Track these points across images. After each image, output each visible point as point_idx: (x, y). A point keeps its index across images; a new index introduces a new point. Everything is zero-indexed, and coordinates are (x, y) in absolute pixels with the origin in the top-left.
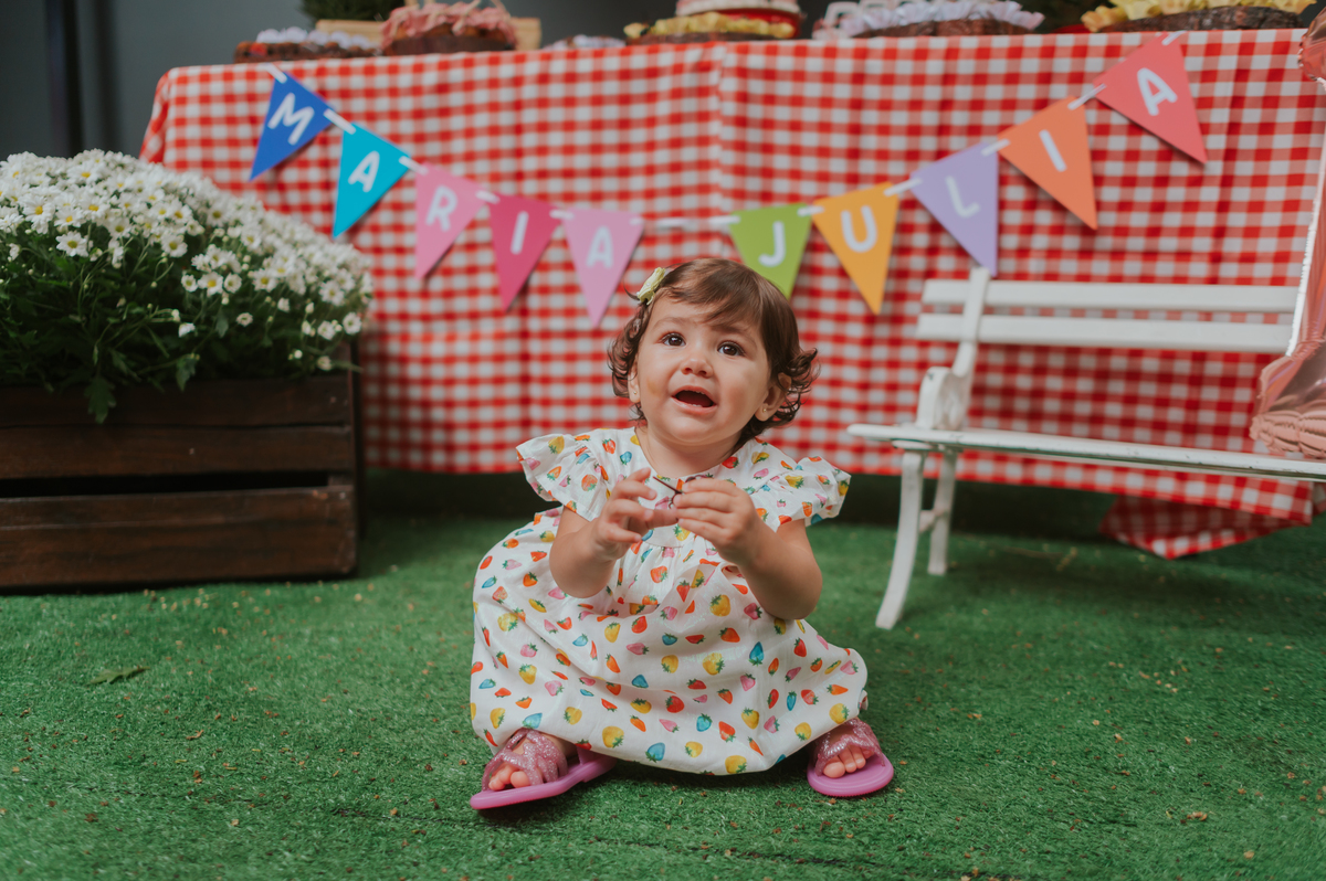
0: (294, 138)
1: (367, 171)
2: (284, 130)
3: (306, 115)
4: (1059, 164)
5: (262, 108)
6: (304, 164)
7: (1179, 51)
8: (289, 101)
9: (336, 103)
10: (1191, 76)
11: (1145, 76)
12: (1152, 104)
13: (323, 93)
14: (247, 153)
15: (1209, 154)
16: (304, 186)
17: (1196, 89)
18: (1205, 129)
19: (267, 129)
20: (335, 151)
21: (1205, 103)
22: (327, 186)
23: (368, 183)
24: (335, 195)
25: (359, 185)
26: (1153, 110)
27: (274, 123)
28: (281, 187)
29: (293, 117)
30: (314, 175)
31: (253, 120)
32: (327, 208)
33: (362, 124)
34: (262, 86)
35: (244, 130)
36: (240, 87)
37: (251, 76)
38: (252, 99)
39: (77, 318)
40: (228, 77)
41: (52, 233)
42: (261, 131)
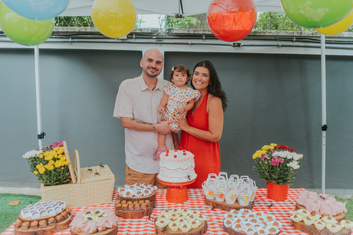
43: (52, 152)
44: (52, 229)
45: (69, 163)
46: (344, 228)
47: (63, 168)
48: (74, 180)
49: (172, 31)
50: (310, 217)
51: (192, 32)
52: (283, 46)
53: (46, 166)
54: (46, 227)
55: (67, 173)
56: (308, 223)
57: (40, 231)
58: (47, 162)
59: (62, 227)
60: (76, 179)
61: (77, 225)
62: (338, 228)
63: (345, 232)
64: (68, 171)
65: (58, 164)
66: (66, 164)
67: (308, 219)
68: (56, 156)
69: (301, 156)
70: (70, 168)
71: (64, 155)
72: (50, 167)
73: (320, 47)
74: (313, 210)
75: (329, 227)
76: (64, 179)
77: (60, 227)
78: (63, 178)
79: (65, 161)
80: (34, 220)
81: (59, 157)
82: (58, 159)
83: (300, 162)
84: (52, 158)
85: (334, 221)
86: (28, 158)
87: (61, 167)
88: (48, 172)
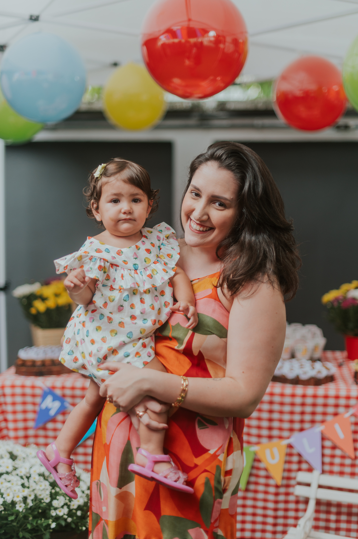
0: (52, 413)
2: (48, 410)
3: (57, 404)
4: (341, 435)
5: (38, 400)
6: (56, 422)
9: (69, 400)
13: (64, 396)
14: (30, 416)
16: (55, 430)
19: (41, 408)
27: (43, 406)
28: (45, 429)
29: (52, 405)
31: (34, 404)
34: (38, 392)
35: (30, 407)
36: (28, 391)
37: (33, 387)
38: (34, 396)
39: (15, 524)
40: (23, 387)
41: (13, 503)
42: (37, 408)
43: (51, 287)
47: (65, 307)
53: (47, 303)
57: (46, 369)
58: (48, 298)
65: (60, 301)
68: (57, 292)
80: (39, 360)
82: (61, 296)
84: (52, 293)
88: (48, 311)
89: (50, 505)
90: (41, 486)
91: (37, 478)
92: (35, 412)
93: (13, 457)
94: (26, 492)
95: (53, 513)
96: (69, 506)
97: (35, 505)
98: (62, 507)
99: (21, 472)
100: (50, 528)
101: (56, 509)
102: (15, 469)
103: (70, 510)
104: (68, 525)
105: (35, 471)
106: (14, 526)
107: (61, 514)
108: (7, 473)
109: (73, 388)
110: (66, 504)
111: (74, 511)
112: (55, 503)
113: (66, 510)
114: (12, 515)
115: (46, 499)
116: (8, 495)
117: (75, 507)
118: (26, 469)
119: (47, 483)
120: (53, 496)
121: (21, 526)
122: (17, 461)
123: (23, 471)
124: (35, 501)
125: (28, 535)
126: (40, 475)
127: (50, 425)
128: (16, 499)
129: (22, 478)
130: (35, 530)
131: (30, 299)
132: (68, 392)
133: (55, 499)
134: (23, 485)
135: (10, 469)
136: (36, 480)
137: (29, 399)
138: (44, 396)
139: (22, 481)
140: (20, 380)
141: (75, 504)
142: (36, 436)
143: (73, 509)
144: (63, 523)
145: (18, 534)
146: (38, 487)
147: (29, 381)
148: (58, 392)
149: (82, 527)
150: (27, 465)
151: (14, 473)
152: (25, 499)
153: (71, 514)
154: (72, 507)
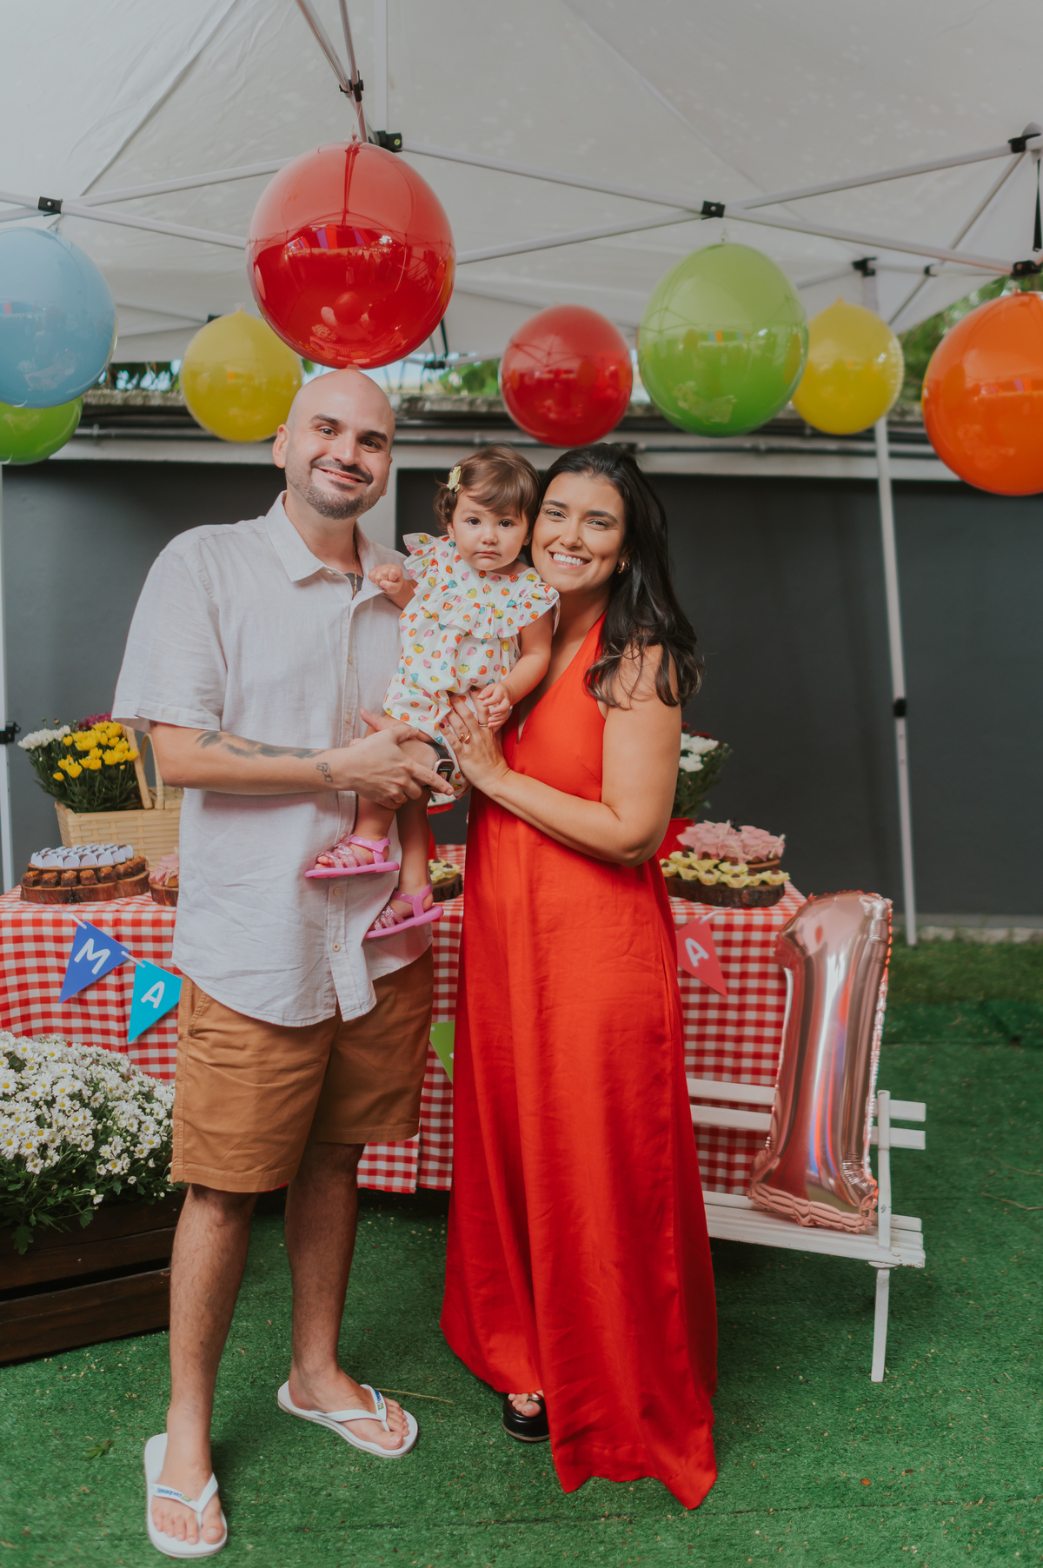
0: (95, 971)
1: (155, 995)
2: (87, 964)
3: (105, 954)
5: (67, 948)
6: (103, 987)
7: (709, 929)
8: (91, 942)
9: (129, 945)
10: (717, 943)
11: (690, 943)
12: (694, 960)
13: (118, 938)
14: (54, 977)
15: (729, 991)
16: (102, 1003)
17: (719, 951)
18: (727, 975)
19: (72, 961)
20: (128, 978)
21: (726, 959)
22: (122, 1003)
23: (156, 1003)
24: (128, 1009)
25: (150, 1003)
26: (695, 964)
27: (78, 959)
28: (83, 1002)
29: (96, 956)
30: (111, 995)
31: (60, 955)
32: (123, 1019)
33: (151, 961)
34: (67, 931)
35: (51, 962)
36: (48, 931)
37: (58, 923)
38: (59, 940)
39: (22, 1200)
40: (37, 923)
41: (20, 1160)
42: (66, 963)
43: (91, 733)
44: (108, 887)
45: (136, 758)
46: (764, 883)
47: (122, 767)
48: (147, 802)
49: (420, 404)
50: (695, 865)
51: (484, 409)
52: (772, 451)
53: (83, 762)
54: (95, 884)
55: (131, 782)
56: (687, 875)
57: (84, 889)
58: (85, 754)
59: (129, 889)
60: (153, 802)
61: (170, 871)
62: (746, 880)
63: (763, 888)
64: (134, 778)
65: (111, 758)
66: (130, 759)
67: (690, 867)
68: (104, 741)
69: (711, 744)
70: (139, 769)
71: (123, 739)
72: (92, 763)
73: (872, 454)
74: (705, 849)
75: (726, 879)
76: (123, 797)
77: (125, 888)
78: (121, 795)
79: (129, 750)
80: (68, 870)
81: (112, 743)
82: (111, 748)
83: (708, 759)
84: (95, 744)
85: (742, 868)
86: (33, 748)
87: (118, 764)
88: (87, 776)
89: (94, 1155)
90: (76, 1120)
91: (68, 1103)
92: (61, 970)
93: (16, 1064)
94: (46, 1135)
95: (102, 1170)
96: (131, 1154)
97: (64, 1159)
98: (119, 1157)
99: (36, 1094)
100: (93, 1205)
101: (105, 1162)
102: (23, 1088)
103: (134, 1162)
104: (129, 1189)
105: (63, 1091)
106: (20, 1203)
107: (116, 1171)
108: (6, 1097)
109: (137, 923)
110: (126, 1150)
111: (142, 1162)
112: (105, 1151)
113: (125, 1162)
114: (17, 1181)
115: (86, 1145)
116: (10, 1144)
117: (145, 1155)
118: (44, 1086)
119: (88, 1113)
120: (100, 1137)
121: (34, 1202)
122: (26, 1072)
123: (38, 1091)
124: (64, 1151)
125: (47, 1220)
126: (72, 1097)
127: (92, 995)
128: (26, 1151)
129: (37, 1105)
130: (64, 1208)
131: (52, 752)
132: (126, 931)
133: (105, 1142)
134: (39, 1120)
135: (12, 1089)
136: (66, 1108)
137: (49, 946)
138: (79, 941)
139: (38, 1111)
140: (30, 911)
141: (142, 1151)
142: (67, 1015)
143: (140, 1159)
144: (118, 1189)
145: (28, 1217)
146: (70, 1122)
147: (49, 912)
148: (108, 931)
149: (158, 1192)
150: (47, 1078)
151: (20, 1096)
152: (43, 1148)
153: (135, 1166)
154: (137, 1156)
